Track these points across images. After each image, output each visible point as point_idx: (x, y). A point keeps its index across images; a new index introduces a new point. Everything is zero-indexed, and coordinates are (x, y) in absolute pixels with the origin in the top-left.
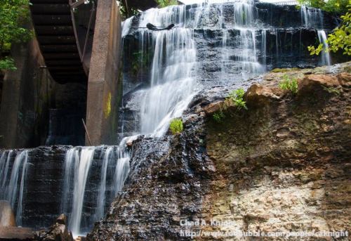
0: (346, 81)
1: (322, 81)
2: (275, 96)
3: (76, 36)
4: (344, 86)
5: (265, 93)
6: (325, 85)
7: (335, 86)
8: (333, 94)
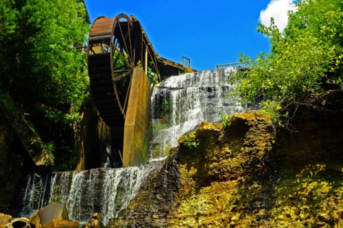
0: (260, 117)
1: (244, 118)
2: (216, 129)
3: (118, 98)
4: (259, 120)
5: (209, 128)
6: (246, 120)
7: (253, 121)
8: (251, 126)
